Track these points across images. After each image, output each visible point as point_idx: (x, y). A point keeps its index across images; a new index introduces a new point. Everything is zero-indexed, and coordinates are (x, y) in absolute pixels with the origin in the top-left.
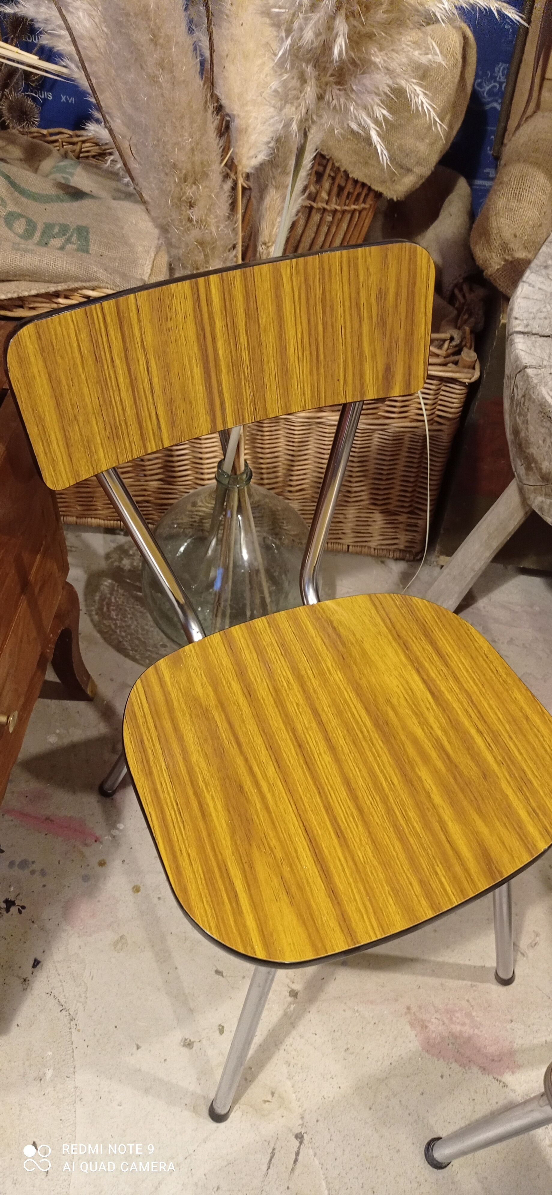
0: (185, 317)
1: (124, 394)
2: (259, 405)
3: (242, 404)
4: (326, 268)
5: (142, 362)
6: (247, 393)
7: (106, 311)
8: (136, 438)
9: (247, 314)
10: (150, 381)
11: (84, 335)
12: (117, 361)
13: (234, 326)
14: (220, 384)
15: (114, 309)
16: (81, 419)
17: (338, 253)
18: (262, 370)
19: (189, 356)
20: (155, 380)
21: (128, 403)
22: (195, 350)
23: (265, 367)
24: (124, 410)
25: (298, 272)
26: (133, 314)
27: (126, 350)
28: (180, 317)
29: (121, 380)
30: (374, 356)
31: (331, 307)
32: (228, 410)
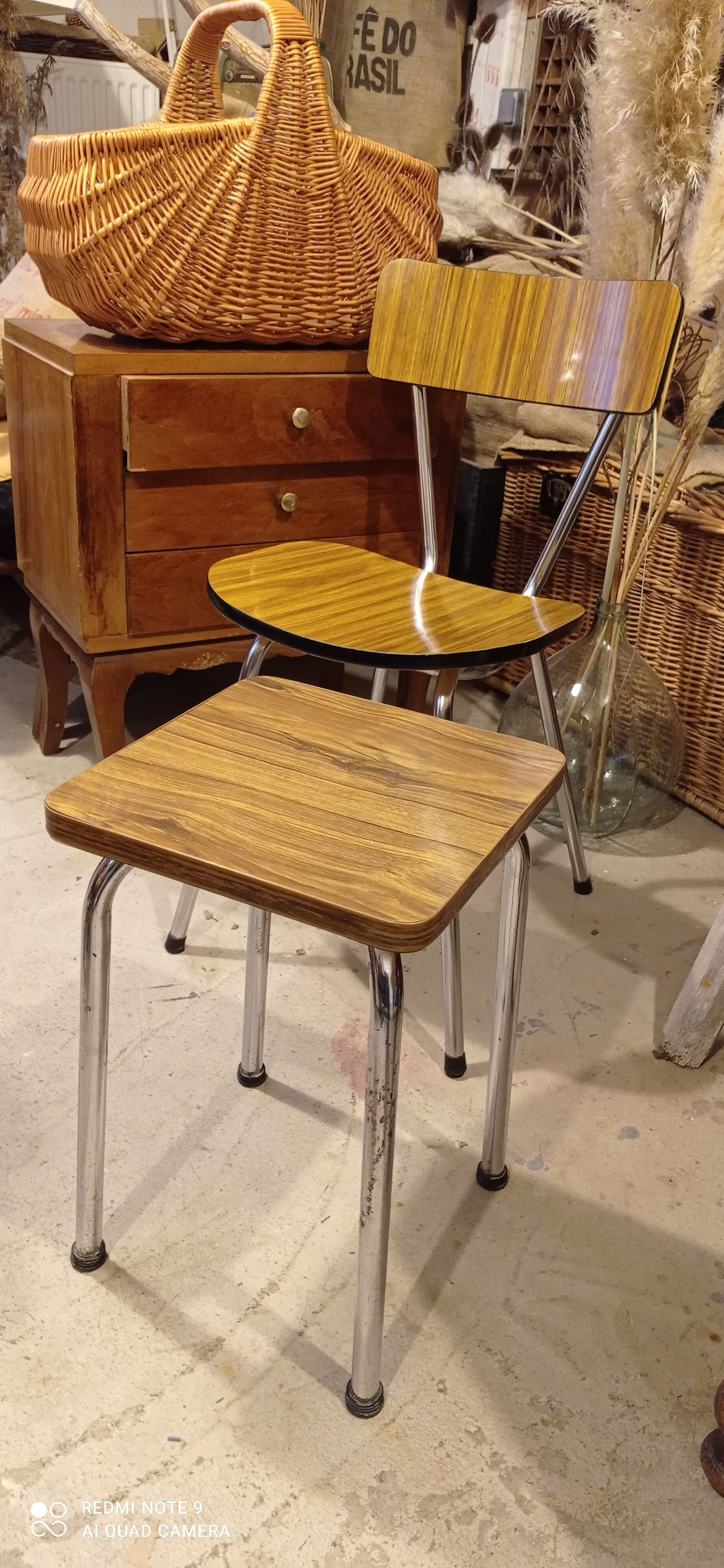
0: (504, 299)
1: (443, 335)
2: (532, 388)
3: (520, 381)
4: (609, 291)
5: (464, 319)
6: (527, 374)
7: (455, 273)
8: (439, 371)
9: (546, 312)
10: (465, 334)
11: (434, 283)
12: (449, 310)
13: (534, 319)
14: (510, 359)
15: (460, 275)
16: (409, 336)
17: (620, 282)
18: (542, 360)
19: (496, 329)
20: (468, 335)
21: (444, 343)
22: (502, 326)
23: (546, 358)
24: (439, 347)
25: (589, 290)
26: (471, 283)
27: (457, 305)
28: (501, 298)
29: (446, 324)
30: (622, 373)
31: (604, 323)
32: (509, 382)
